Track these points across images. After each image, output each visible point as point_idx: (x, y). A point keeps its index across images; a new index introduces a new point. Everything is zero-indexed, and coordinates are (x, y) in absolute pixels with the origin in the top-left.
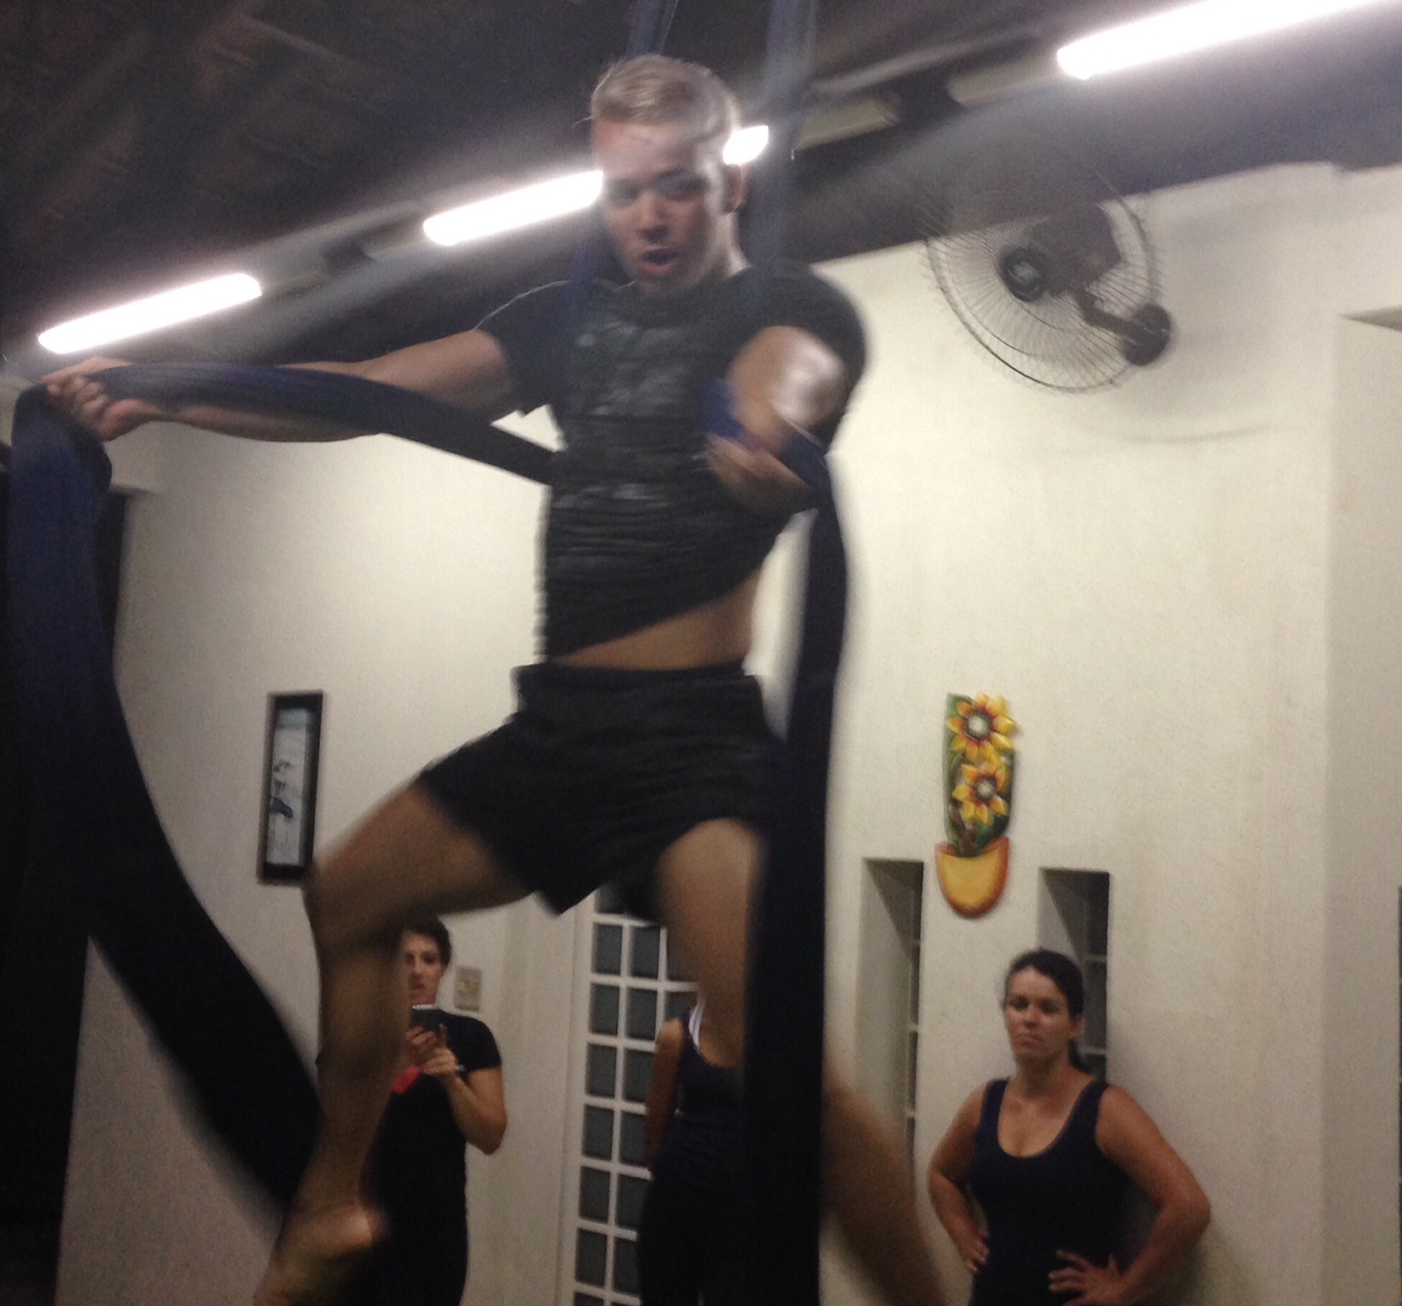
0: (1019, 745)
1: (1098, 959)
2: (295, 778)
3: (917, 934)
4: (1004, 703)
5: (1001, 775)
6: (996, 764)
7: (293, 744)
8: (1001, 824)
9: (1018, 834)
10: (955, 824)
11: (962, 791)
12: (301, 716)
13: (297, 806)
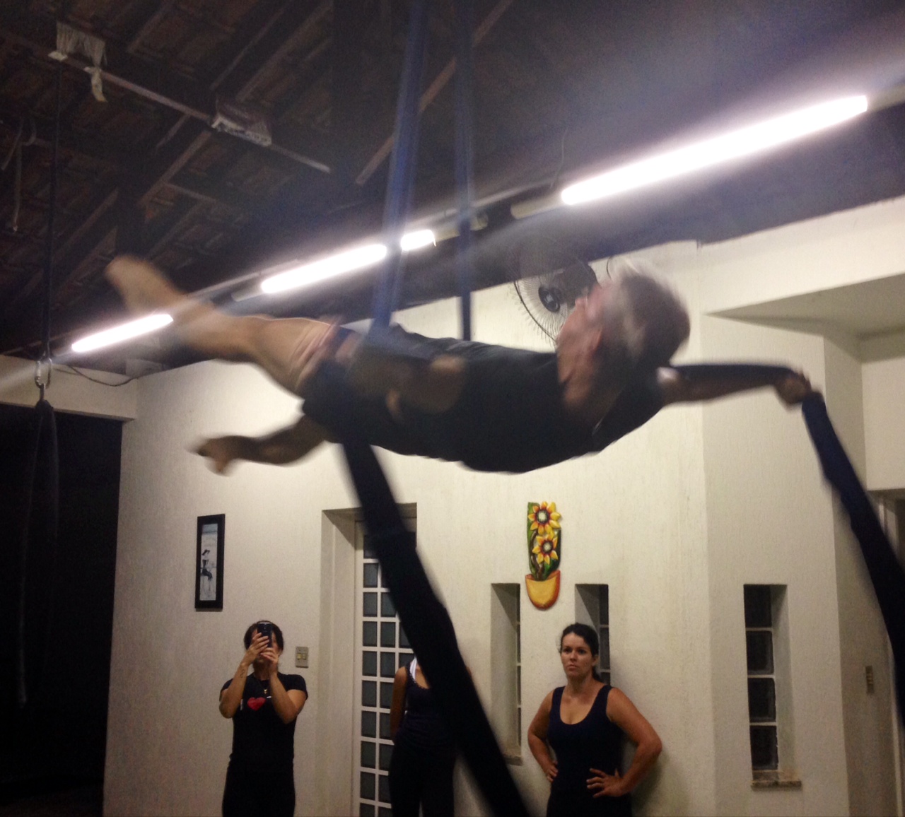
0: (562, 525)
1: (604, 626)
2: (212, 557)
3: (519, 619)
4: (554, 505)
5: (555, 540)
6: (552, 535)
7: (210, 541)
8: (556, 564)
9: (563, 568)
10: (533, 564)
11: (536, 549)
12: (215, 527)
13: (214, 572)
